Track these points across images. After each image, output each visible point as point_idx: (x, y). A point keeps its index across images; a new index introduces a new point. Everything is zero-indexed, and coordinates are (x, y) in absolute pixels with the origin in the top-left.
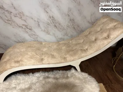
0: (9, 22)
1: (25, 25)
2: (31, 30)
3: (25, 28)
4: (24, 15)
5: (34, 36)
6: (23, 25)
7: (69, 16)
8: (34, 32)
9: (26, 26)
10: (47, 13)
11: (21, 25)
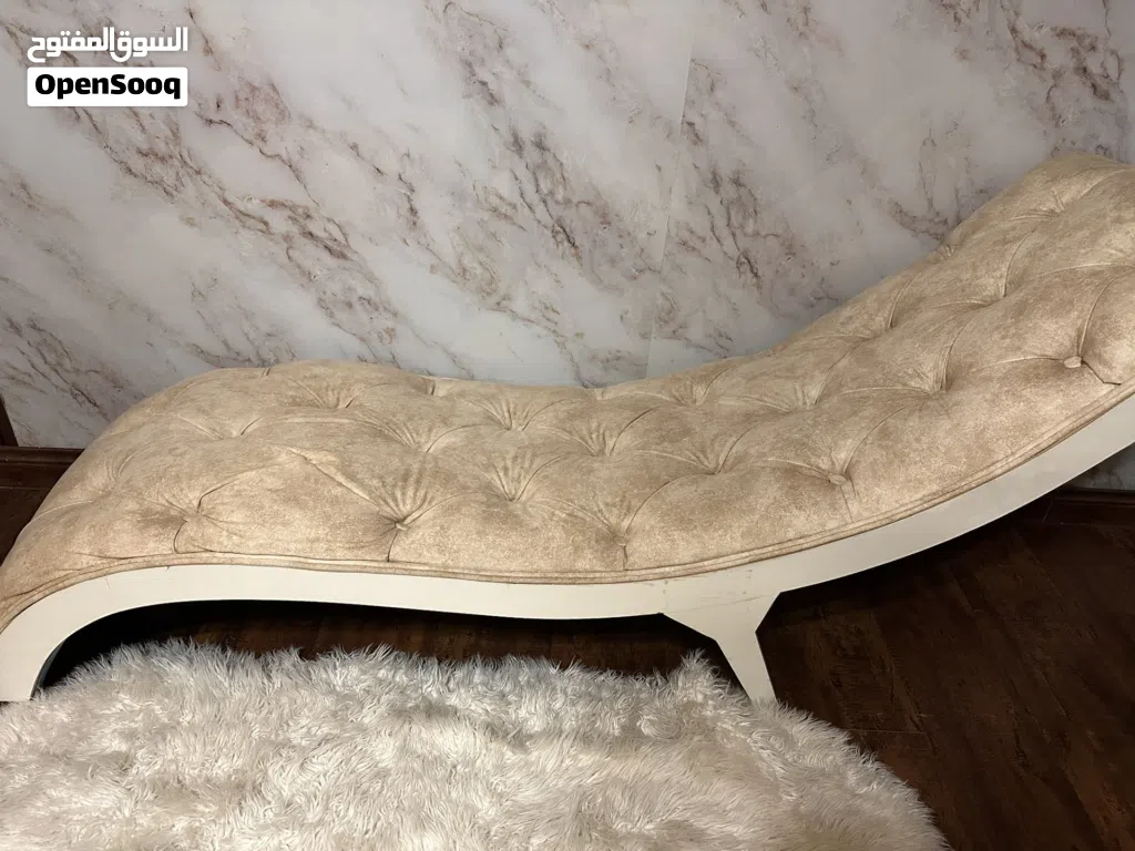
0: (158, 169)
1: (293, 208)
2: (342, 256)
3: (287, 238)
4: (283, 115)
5: (364, 317)
6: (272, 204)
7: (697, 139)
8: (371, 278)
9: (300, 215)
10: (493, 100)
11: (253, 207)
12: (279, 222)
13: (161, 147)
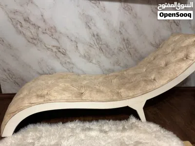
0: (34, 41)
1: (57, 47)
2: (65, 55)
3: (56, 52)
4: (56, 31)
5: (68, 65)
6: (53, 46)
7: (121, 34)
8: (69, 58)
10: (90, 28)
11: (50, 47)
12: (55, 49)
13: (35, 37)
